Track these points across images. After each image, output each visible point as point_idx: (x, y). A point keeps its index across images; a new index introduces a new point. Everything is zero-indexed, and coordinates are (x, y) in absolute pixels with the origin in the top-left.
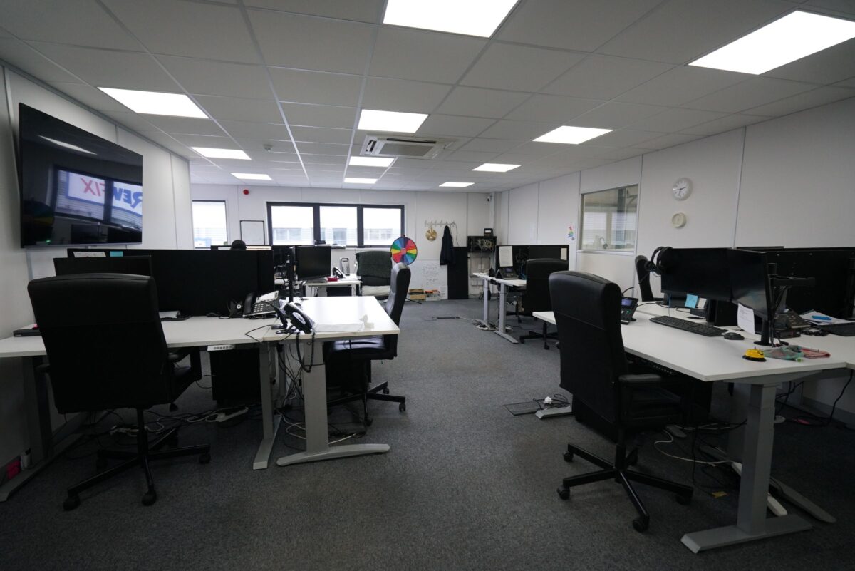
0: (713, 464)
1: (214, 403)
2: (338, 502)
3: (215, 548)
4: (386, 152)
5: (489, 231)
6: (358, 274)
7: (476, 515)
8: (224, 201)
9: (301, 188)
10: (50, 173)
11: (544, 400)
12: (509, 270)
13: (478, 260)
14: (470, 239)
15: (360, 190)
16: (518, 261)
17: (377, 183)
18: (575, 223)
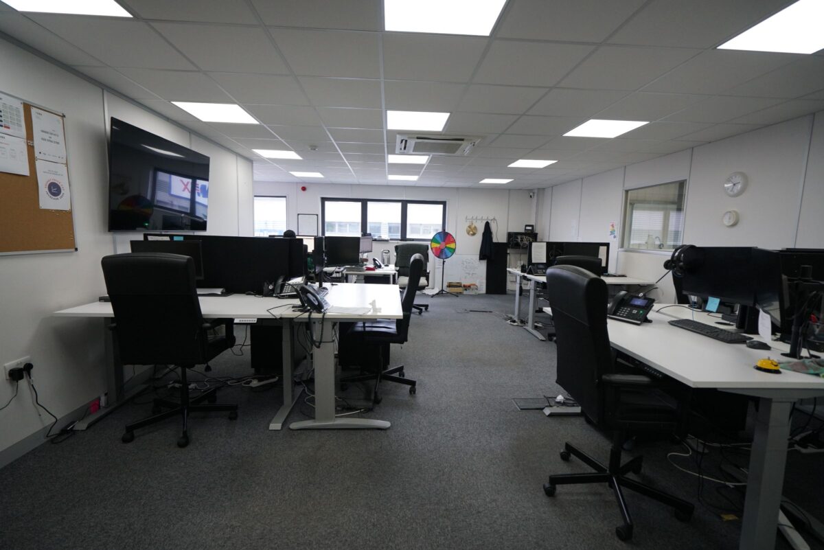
0: (731, 485)
1: (253, 371)
2: (333, 467)
3: (223, 489)
4: (418, 149)
5: (530, 228)
6: (396, 266)
7: (455, 498)
8: (285, 197)
9: (351, 185)
10: (151, 174)
11: (556, 398)
12: (541, 266)
13: (518, 256)
14: (510, 235)
15: (405, 187)
16: (551, 258)
17: (419, 180)
18: (617, 220)
